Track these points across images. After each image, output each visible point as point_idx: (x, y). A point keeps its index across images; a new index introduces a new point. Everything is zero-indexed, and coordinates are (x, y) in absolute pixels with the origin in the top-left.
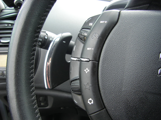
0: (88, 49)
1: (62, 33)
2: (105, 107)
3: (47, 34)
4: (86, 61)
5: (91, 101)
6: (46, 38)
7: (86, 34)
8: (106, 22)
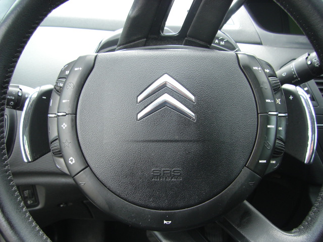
0: (64, 101)
1: (40, 86)
2: (88, 166)
3: (20, 89)
4: (62, 116)
5: (72, 161)
6: (20, 94)
7: (61, 85)
8: (81, 69)
